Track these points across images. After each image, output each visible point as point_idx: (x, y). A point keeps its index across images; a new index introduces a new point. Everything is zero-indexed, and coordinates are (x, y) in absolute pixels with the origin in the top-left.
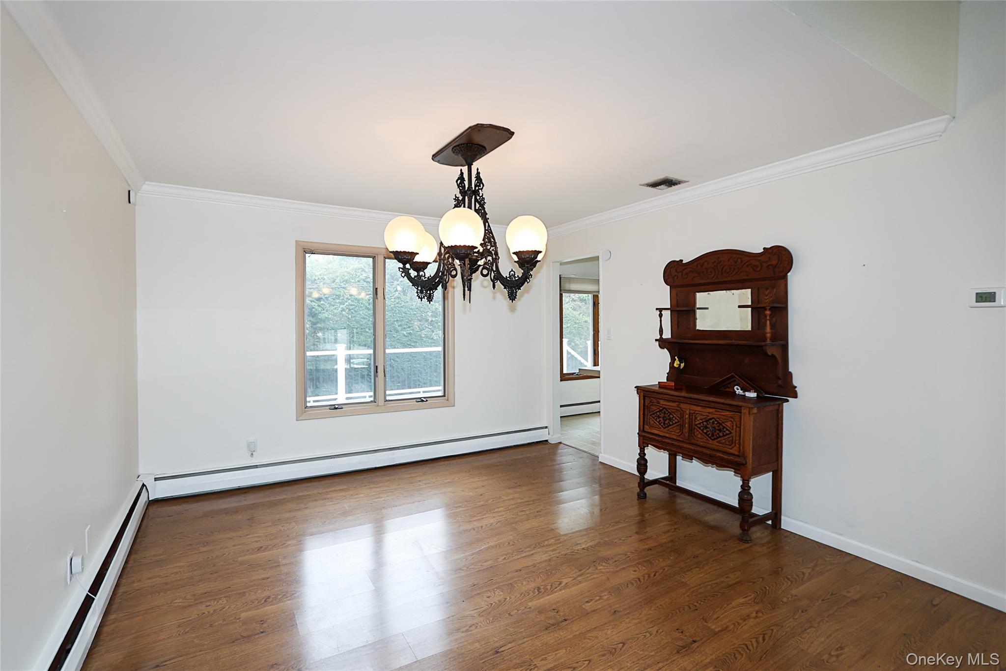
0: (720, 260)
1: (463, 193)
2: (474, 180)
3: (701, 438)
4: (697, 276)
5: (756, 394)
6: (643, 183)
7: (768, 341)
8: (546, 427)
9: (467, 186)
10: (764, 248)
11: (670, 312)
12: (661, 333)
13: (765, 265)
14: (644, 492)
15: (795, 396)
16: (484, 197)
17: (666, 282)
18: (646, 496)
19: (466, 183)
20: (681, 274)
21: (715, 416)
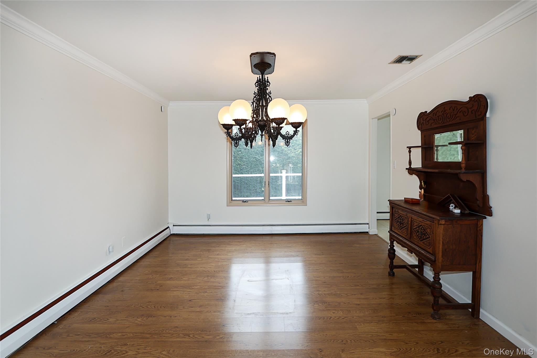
0: (445, 109)
3: (416, 239)
4: (433, 123)
5: (460, 210)
6: (390, 62)
7: (463, 170)
8: (368, 224)
10: (470, 97)
11: (421, 149)
12: (410, 164)
13: (470, 110)
14: (393, 271)
15: (490, 214)
17: (419, 128)
18: (394, 275)
20: (425, 121)
21: (423, 224)
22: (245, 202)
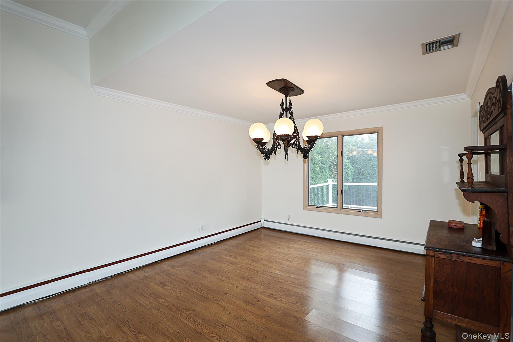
1: (283, 110)
2: (288, 104)
4: (484, 120)
9: (285, 107)
16: (293, 111)
19: (285, 105)
20: (481, 119)
22: (319, 208)
